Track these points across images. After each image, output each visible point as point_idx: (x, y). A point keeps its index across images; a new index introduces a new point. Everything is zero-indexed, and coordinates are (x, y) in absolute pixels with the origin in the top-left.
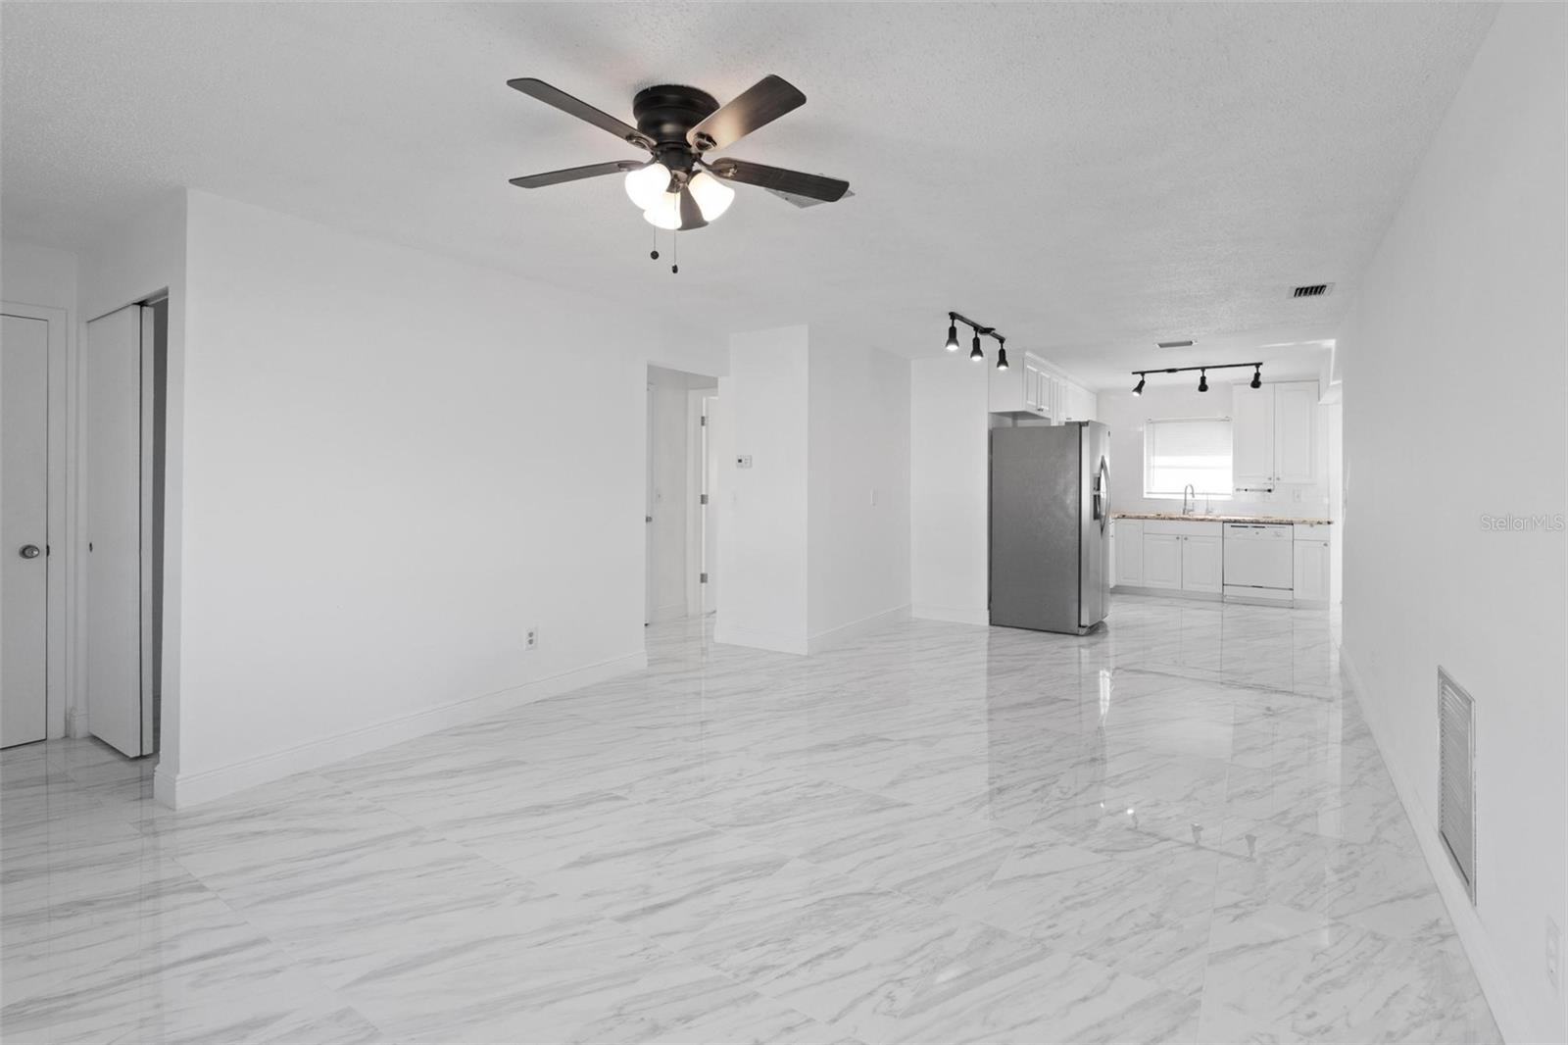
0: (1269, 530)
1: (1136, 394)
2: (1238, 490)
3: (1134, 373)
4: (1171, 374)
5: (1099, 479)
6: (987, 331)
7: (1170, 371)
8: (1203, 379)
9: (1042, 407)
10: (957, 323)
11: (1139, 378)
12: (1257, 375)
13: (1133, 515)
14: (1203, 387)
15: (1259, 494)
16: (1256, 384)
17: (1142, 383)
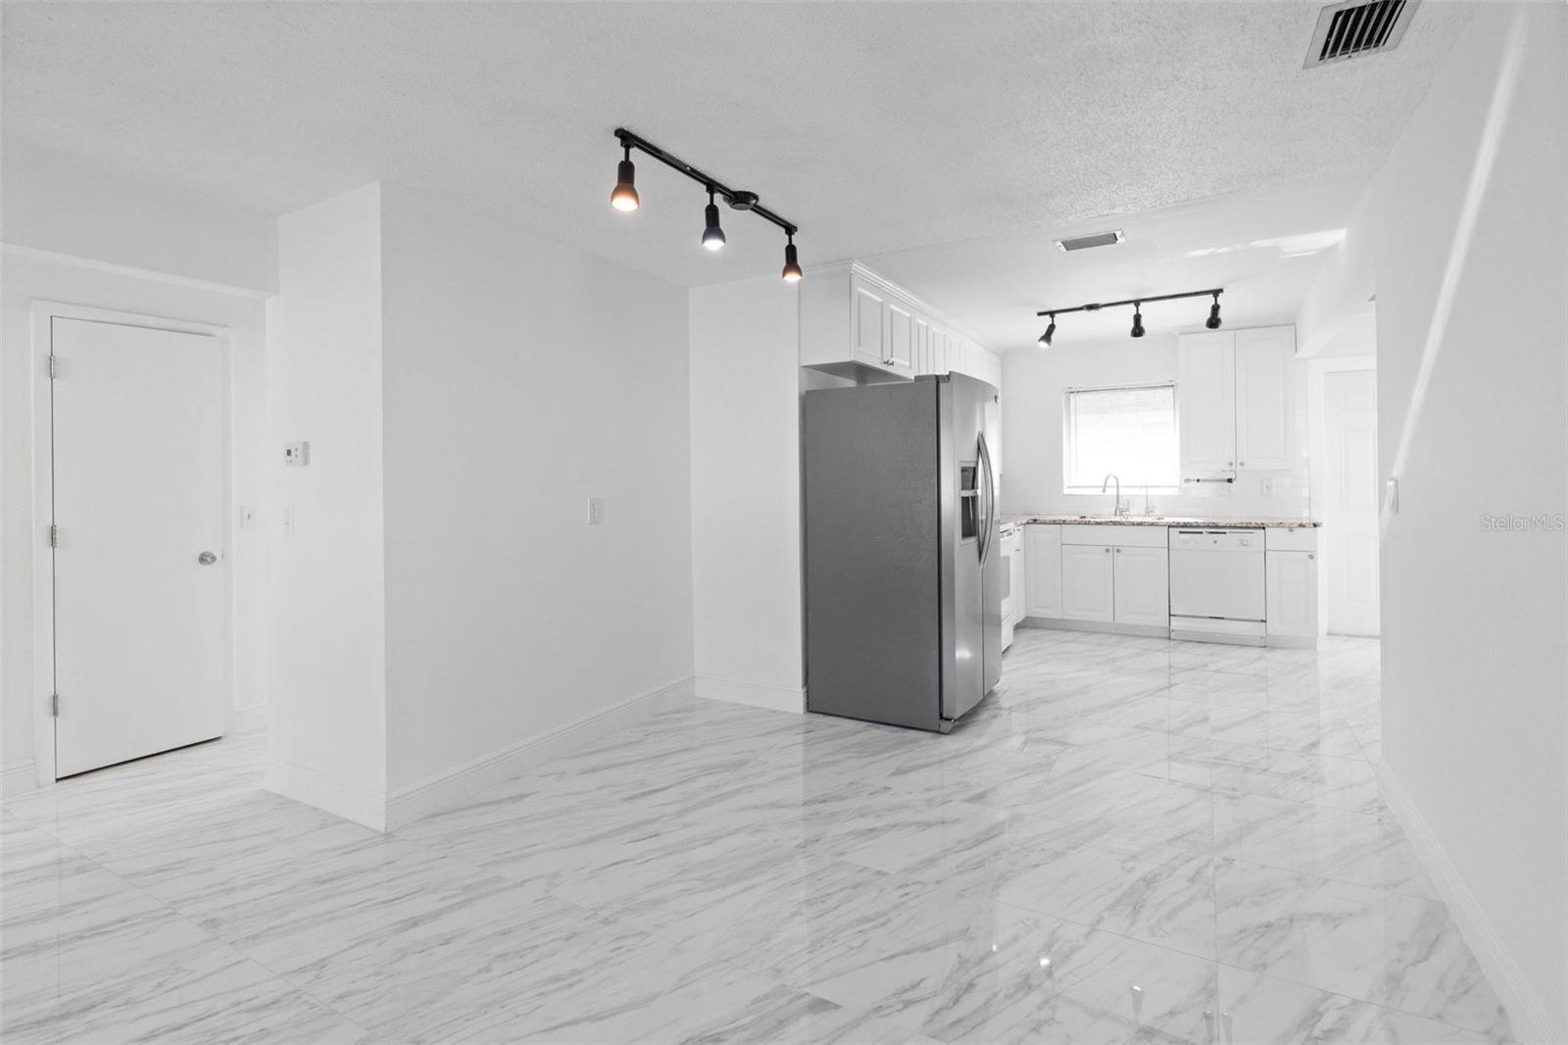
0: (1231, 538)
1: (1043, 345)
2: (1188, 480)
3: (1040, 314)
4: (1093, 312)
5: (975, 470)
6: (741, 199)
7: (1090, 307)
8: (1137, 318)
9: (893, 359)
10: (636, 155)
11: (1047, 320)
12: (1216, 309)
13: (1048, 518)
14: (1138, 331)
15: (1215, 485)
16: (1214, 322)
17: (1052, 327)
